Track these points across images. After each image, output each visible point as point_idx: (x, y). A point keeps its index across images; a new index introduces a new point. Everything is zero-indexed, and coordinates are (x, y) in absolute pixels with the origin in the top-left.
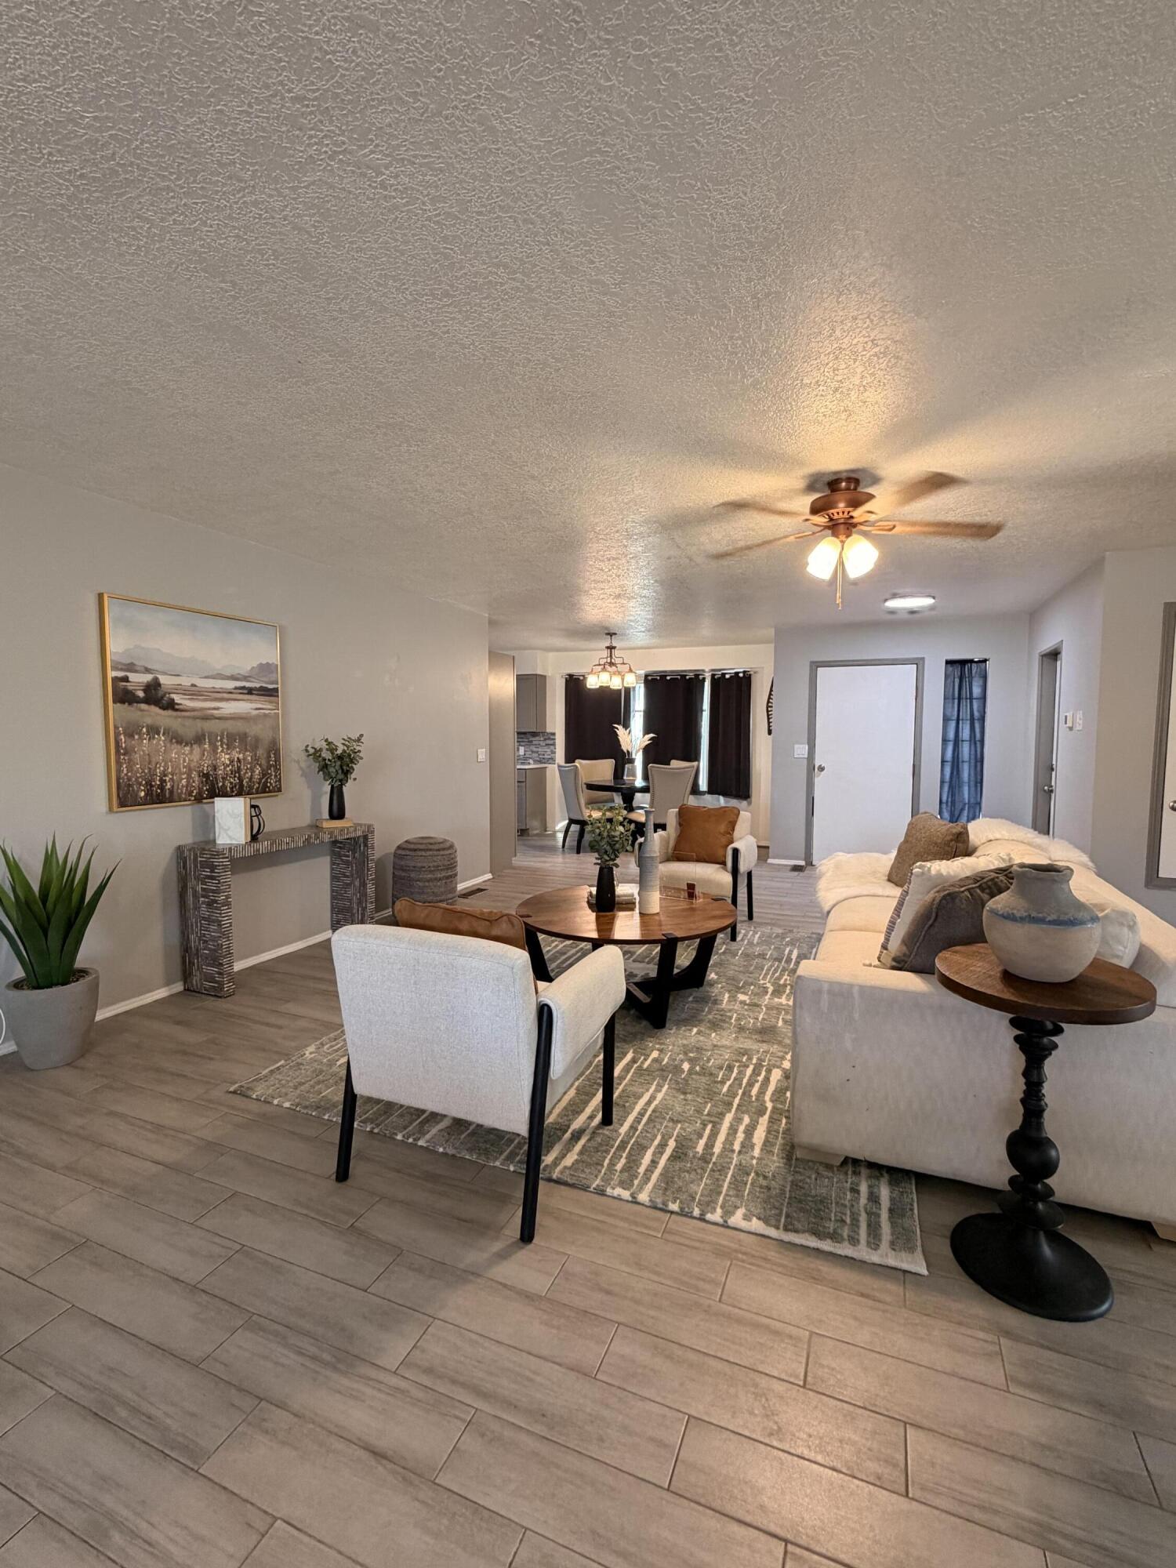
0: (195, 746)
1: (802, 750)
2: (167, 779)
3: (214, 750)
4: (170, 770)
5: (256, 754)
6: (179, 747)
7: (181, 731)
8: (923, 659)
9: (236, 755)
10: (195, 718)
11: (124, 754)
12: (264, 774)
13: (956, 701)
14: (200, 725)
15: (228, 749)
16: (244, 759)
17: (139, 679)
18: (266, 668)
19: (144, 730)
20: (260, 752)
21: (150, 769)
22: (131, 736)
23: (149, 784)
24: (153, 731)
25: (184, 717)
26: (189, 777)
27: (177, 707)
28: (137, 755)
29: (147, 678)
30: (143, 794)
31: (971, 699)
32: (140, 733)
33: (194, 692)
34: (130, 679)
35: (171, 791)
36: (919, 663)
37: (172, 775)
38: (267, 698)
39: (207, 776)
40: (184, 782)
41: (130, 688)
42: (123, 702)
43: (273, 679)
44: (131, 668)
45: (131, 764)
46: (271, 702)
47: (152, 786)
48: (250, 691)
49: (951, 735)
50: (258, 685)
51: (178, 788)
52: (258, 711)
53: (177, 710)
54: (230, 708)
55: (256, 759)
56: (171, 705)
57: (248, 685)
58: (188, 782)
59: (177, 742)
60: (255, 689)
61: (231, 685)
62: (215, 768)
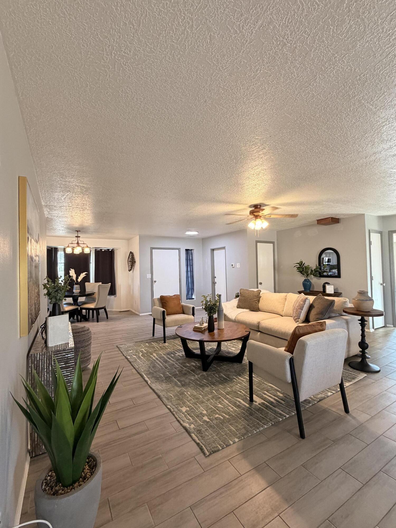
1: (149, 276)
8: (180, 248)
30: (30, 321)
31: (190, 260)
36: (179, 249)
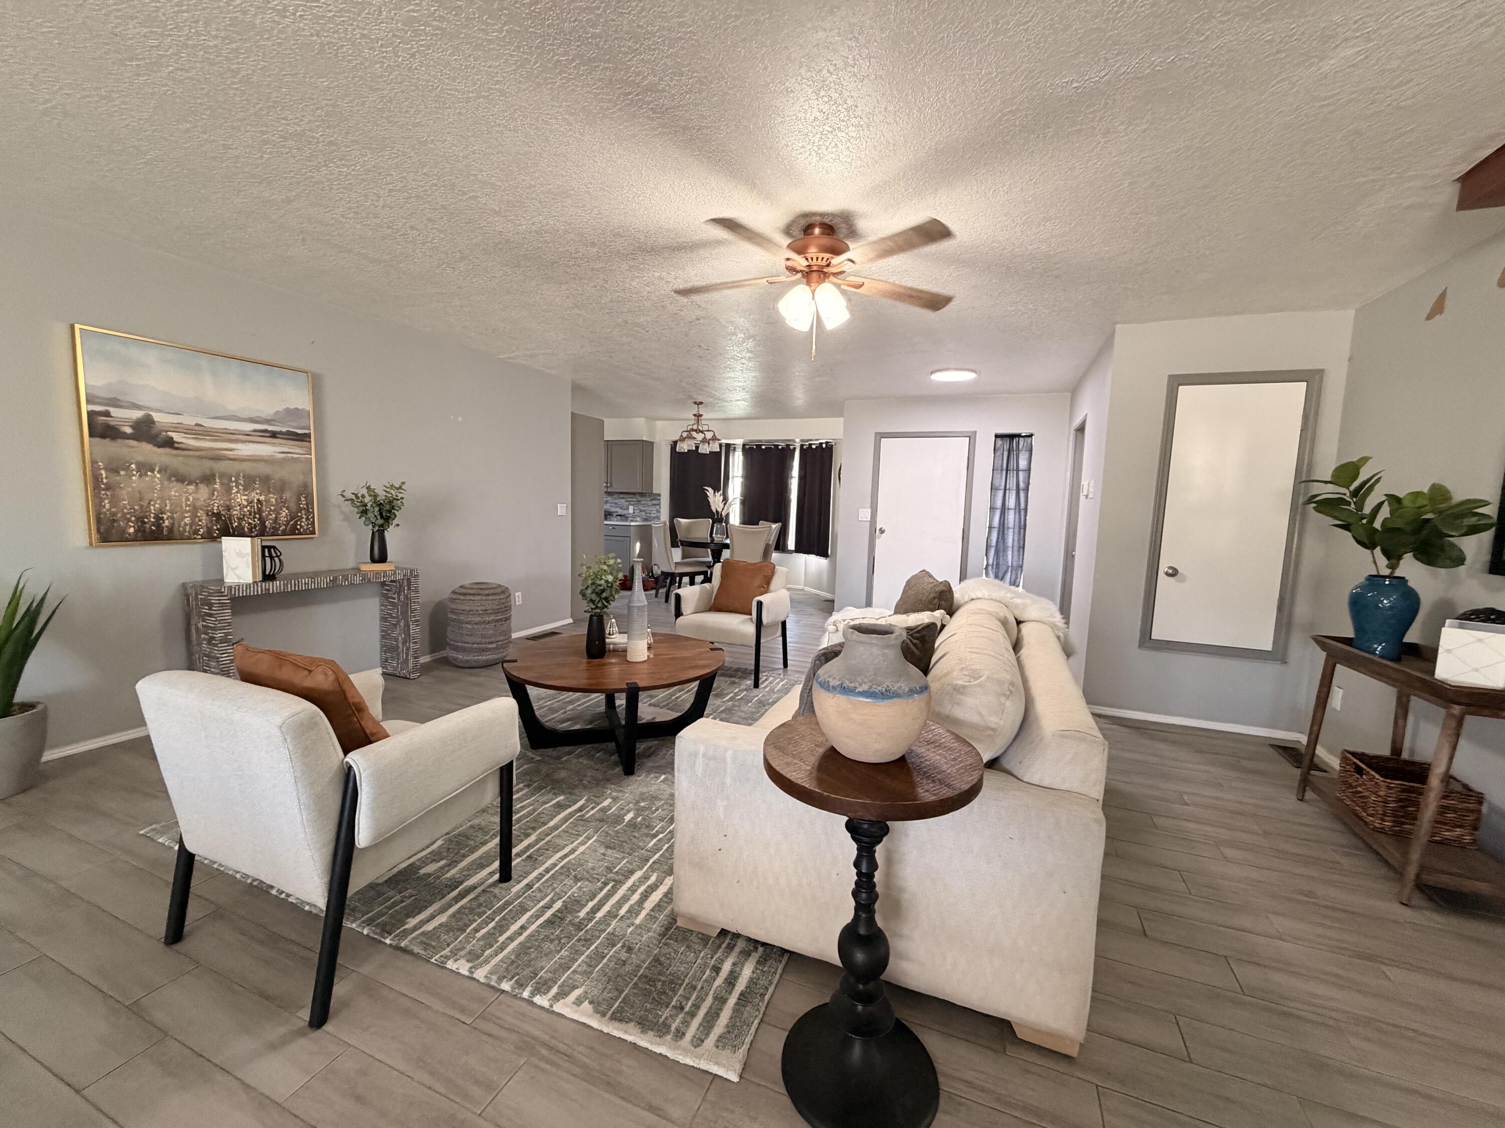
0: (202, 486)
1: (867, 514)
2: (165, 516)
3: (229, 490)
4: (168, 508)
5: (282, 498)
6: (179, 485)
7: (183, 470)
8: (975, 432)
9: (255, 496)
10: (201, 457)
11: (107, 489)
12: (293, 516)
13: (1004, 472)
14: (207, 465)
15: (245, 490)
16: (267, 501)
17: (124, 416)
18: (294, 413)
19: (133, 466)
20: (287, 495)
21: (141, 506)
22: (116, 471)
23: (141, 520)
24: (145, 468)
25: (188, 456)
26: (194, 515)
27: (176, 445)
28: (124, 492)
29: (137, 414)
30: (132, 530)
31: (1018, 470)
32: (127, 469)
33: (199, 431)
34: (112, 414)
35: (171, 529)
36: (971, 436)
37: (172, 513)
38: (296, 443)
39: (218, 515)
40: (187, 520)
41: (112, 423)
42: (103, 436)
43: (304, 424)
44: (116, 403)
45: (114, 501)
46: (302, 447)
47: (144, 523)
48: (274, 435)
49: (999, 504)
50: (284, 430)
51: (179, 526)
52: (284, 455)
53: (177, 448)
54: (246, 450)
55: (282, 503)
56: (169, 443)
57: (270, 428)
58: (193, 520)
59: (177, 481)
60: (281, 433)
61: (248, 427)
62: (229, 508)
